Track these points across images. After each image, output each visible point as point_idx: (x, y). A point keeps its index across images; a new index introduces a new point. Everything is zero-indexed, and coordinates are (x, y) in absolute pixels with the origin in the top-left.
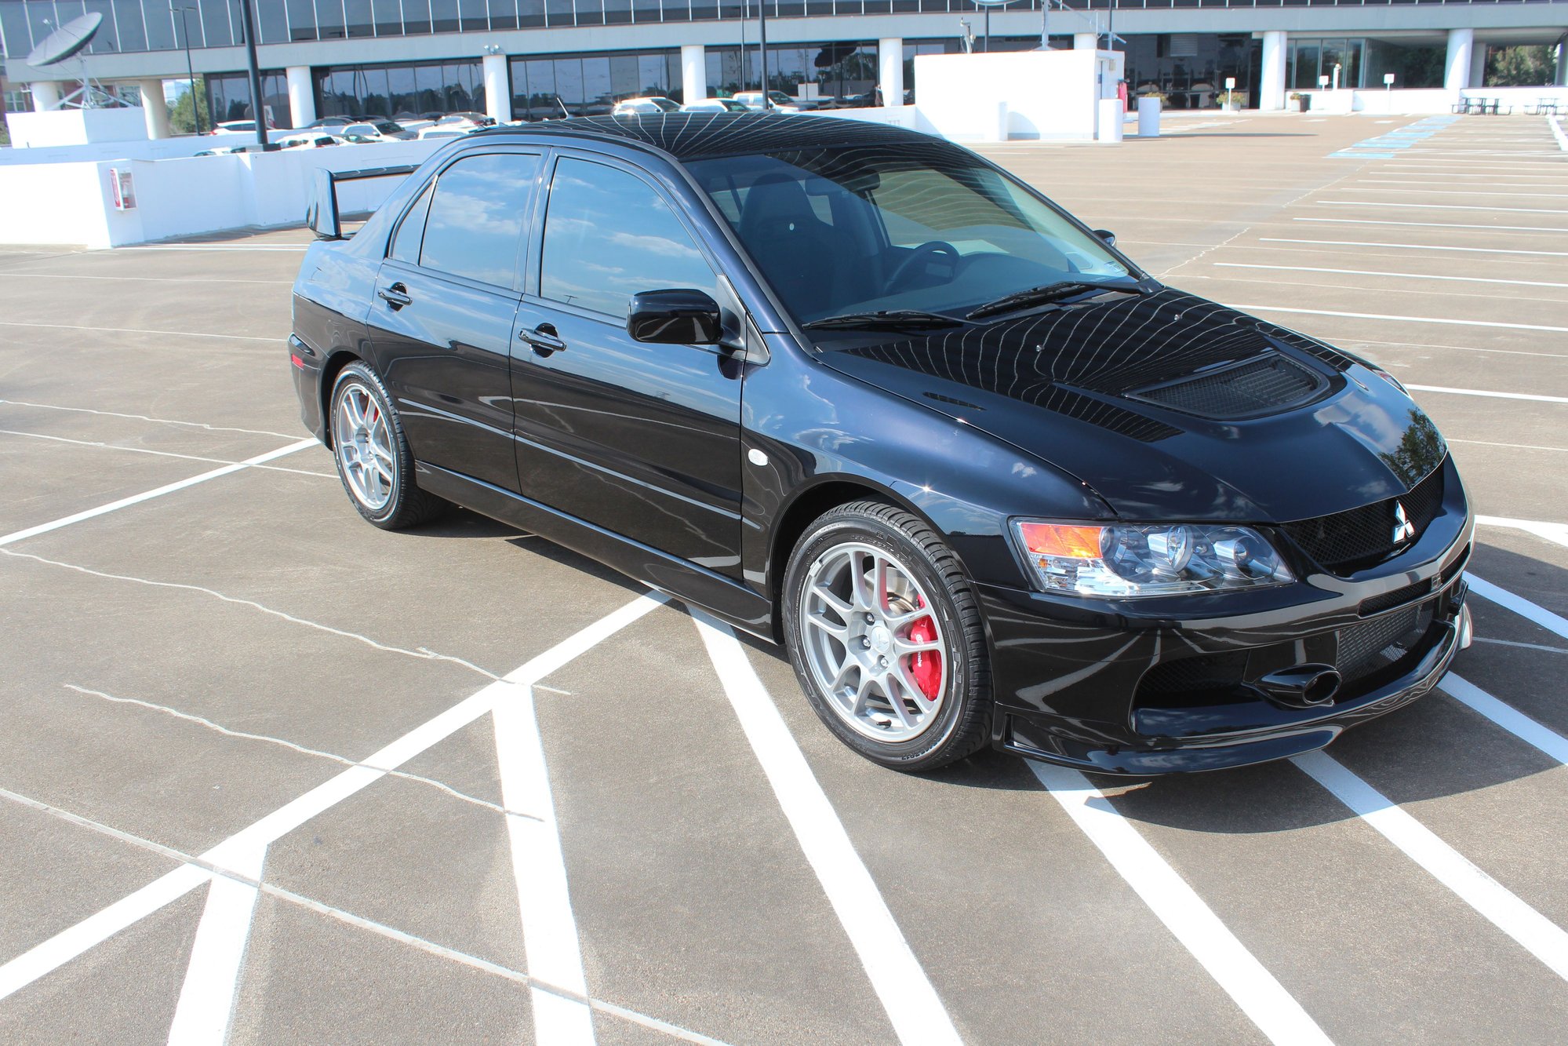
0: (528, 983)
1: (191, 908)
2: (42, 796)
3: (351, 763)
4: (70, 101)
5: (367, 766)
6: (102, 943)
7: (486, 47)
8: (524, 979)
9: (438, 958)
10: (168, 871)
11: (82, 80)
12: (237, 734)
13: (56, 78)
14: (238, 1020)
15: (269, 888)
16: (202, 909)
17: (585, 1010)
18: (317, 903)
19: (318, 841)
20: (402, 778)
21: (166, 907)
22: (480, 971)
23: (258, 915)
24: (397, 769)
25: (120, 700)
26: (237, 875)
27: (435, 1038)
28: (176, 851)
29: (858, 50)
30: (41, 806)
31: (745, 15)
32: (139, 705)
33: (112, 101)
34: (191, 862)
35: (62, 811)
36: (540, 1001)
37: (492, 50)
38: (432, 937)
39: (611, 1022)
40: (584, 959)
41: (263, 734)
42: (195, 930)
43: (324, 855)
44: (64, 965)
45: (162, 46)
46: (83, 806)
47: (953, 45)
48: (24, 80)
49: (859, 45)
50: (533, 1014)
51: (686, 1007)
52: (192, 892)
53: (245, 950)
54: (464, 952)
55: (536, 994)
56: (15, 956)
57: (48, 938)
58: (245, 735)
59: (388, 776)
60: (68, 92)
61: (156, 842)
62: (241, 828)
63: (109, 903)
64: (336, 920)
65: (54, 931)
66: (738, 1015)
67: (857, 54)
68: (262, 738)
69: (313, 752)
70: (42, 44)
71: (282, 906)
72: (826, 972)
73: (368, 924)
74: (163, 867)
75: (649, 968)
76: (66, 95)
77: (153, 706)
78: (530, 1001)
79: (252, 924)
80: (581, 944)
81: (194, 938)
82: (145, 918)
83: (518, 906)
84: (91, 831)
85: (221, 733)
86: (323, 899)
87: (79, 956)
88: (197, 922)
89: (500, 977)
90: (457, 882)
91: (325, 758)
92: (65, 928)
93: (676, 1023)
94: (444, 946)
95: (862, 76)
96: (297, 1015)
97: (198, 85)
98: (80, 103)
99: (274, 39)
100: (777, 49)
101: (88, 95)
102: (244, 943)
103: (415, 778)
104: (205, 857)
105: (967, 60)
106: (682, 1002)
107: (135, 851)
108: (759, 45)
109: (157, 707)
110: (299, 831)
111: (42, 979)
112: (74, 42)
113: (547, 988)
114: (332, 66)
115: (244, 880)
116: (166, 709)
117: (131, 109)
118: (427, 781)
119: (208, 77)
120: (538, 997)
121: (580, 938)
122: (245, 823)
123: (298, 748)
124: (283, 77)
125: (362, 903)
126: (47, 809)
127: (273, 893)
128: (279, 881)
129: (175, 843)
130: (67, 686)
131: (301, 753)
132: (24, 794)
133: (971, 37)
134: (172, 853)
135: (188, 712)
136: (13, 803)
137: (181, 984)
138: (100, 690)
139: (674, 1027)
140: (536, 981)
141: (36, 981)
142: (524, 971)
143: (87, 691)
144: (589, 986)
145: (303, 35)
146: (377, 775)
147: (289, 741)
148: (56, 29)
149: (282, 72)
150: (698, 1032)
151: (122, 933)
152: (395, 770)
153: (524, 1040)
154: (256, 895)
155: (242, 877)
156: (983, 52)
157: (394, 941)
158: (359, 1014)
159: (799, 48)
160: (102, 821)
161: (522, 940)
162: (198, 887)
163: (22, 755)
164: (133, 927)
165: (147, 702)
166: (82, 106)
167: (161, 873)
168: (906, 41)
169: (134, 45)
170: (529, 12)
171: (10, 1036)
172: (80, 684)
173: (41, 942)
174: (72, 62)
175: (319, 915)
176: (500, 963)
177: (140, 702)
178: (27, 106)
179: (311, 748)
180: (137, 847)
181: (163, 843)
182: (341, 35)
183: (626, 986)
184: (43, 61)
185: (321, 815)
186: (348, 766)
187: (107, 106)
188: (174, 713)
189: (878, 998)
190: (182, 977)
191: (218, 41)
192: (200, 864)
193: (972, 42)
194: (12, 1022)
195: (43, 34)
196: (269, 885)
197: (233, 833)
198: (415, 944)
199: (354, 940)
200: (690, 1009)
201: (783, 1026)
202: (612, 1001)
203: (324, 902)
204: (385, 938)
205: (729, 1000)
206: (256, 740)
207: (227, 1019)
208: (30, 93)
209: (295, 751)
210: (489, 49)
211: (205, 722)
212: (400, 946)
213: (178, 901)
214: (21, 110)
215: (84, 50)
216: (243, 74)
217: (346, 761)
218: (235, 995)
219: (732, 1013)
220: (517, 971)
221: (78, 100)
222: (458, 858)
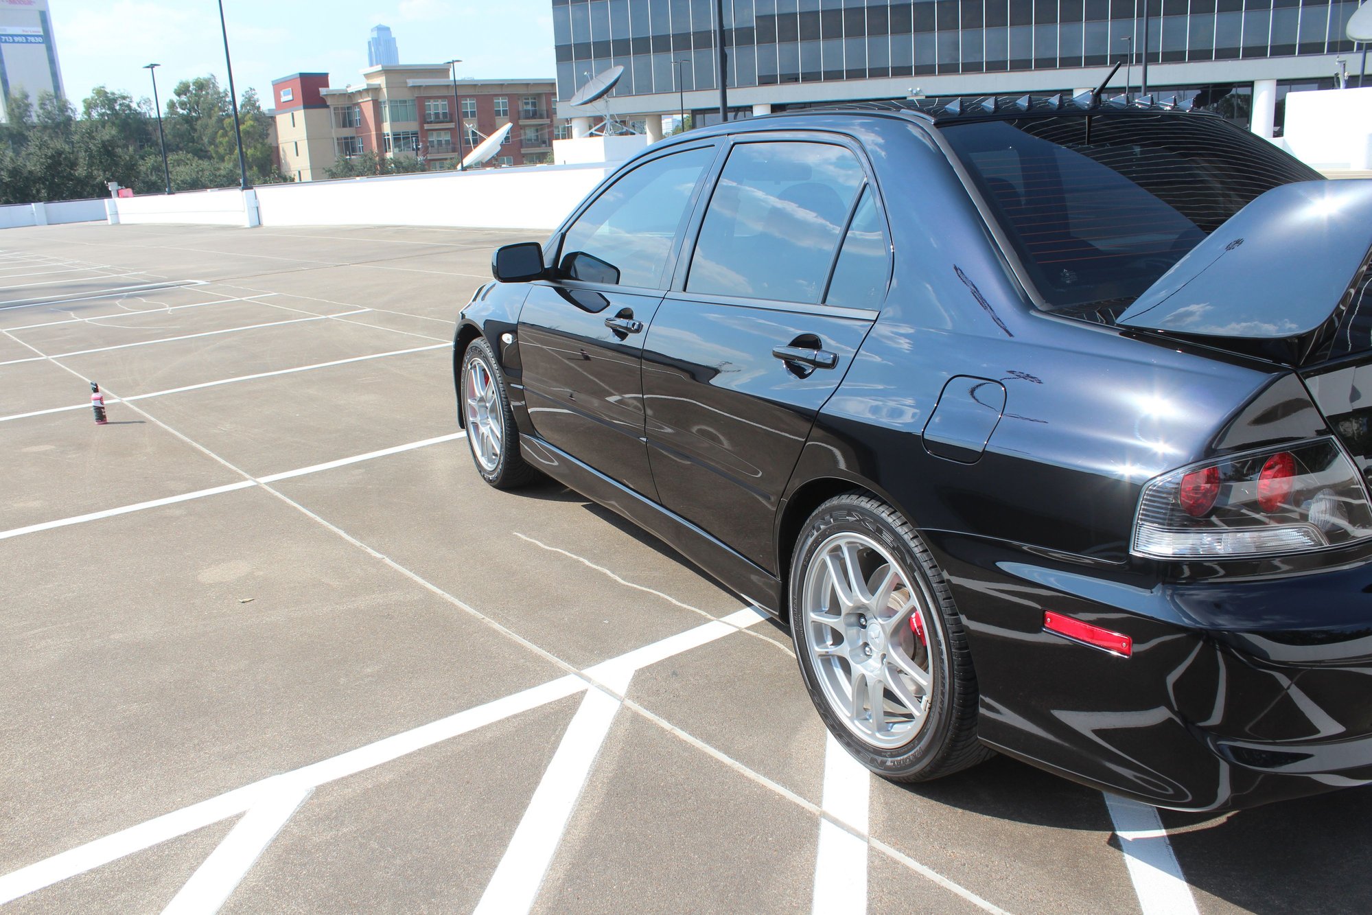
0: (820, 815)
1: (566, 709)
2: (481, 609)
3: (712, 618)
4: (595, 130)
5: (725, 622)
6: (499, 721)
7: (910, 89)
8: (817, 810)
9: (750, 781)
10: (557, 677)
11: (606, 116)
12: (629, 584)
13: (589, 114)
14: (584, 798)
15: (629, 703)
16: (576, 710)
17: (863, 847)
18: (663, 720)
19: (675, 673)
20: (750, 635)
21: (551, 703)
22: (782, 797)
23: (617, 722)
24: (748, 628)
25: (550, 548)
26: (608, 689)
27: (734, 843)
28: (566, 664)
29: (1234, 91)
30: (480, 616)
31: (1131, 62)
32: (562, 554)
33: (624, 130)
34: (576, 674)
35: (493, 621)
36: (826, 830)
37: (914, 92)
38: (749, 763)
39: (884, 860)
40: (871, 804)
41: (649, 587)
42: (567, 724)
43: (677, 685)
44: (471, 731)
45: (664, 90)
46: (508, 621)
47: (1327, 83)
48: (568, 117)
49: (1234, 87)
50: (819, 840)
51: (953, 861)
52: (572, 696)
53: (601, 747)
54: (772, 780)
55: (825, 824)
56: (440, 719)
57: (465, 710)
58: (635, 586)
59: (740, 632)
60: (596, 124)
61: (553, 655)
62: (618, 654)
63: (511, 694)
64: (675, 737)
65: (469, 706)
66: (998, 877)
67: (1233, 96)
68: (648, 590)
69: (685, 606)
70: (582, 90)
71: (636, 718)
72: (1088, 855)
73: (698, 744)
74: (554, 673)
75: (927, 822)
76: (595, 125)
77: (573, 556)
78: (818, 829)
79: (611, 728)
80: (872, 791)
81: (566, 730)
82: (534, 709)
83: (825, 751)
84: (510, 639)
85: (618, 582)
86: (669, 718)
87: (482, 727)
88: (571, 718)
89: (798, 806)
90: (778, 723)
91: (693, 612)
92: (477, 705)
93: (941, 872)
94: (757, 772)
95: (1235, 114)
96: (629, 803)
97: (688, 120)
98: (603, 132)
99: (746, 83)
100: (1158, 91)
101: (608, 126)
102: (602, 741)
103: (761, 637)
104: (587, 672)
105: (1341, 94)
106: (950, 856)
107: (537, 659)
108: (1140, 87)
109: (575, 557)
110: (661, 663)
111: (454, 738)
112: (603, 87)
113: (835, 822)
114: (788, 104)
115: (612, 694)
116: (581, 559)
117: (638, 136)
118: (771, 640)
119: (695, 112)
120: (826, 827)
121: (871, 786)
122: (622, 651)
123: (674, 601)
124: (750, 112)
125: (699, 727)
126: (483, 618)
127: (631, 707)
128: (638, 699)
129: (567, 658)
130: (515, 533)
131: (675, 605)
132: (470, 606)
133: (1346, 74)
134: (564, 665)
135: (597, 563)
136: (462, 610)
137: (549, 762)
138: (538, 540)
139: (938, 875)
140: (828, 814)
141: (450, 739)
142: (819, 804)
143: (528, 539)
144: (871, 826)
145: (767, 80)
146: (731, 630)
147: (668, 595)
148: (592, 78)
149: (749, 108)
150: (959, 884)
151: (515, 716)
152: (747, 628)
153: (807, 860)
154: (618, 707)
155: (611, 691)
156: (1357, 87)
157: (718, 761)
158: (678, 812)
159: (1178, 90)
160: (519, 633)
161: (822, 778)
162: (577, 693)
163: (475, 578)
164: (524, 714)
165: (569, 552)
166: (604, 134)
167: (552, 677)
168: (1280, 82)
169: (645, 90)
170: (947, 61)
171: (425, 773)
172: (525, 534)
173: (459, 712)
174: (600, 103)
175: (663, 730)
176: (800, 794)
177: (563, 552)
178: (567, 134)
179: (684, 602)
180: (540, 656)
181: (558, 657)
182: (796, 80)
183: (904, 833)
184: (581, 102)
185: (681, 654)
186: (710, 620)
187: (621, 134)
188: (587, 563)
189: (1133, 889)
190: (551, 757)
191: (704, 86)
192: (582, 676)
193: (1346, 78)
194: (429, 764)
195: (583, 82)
196: (630, 701)
197: (611, 657)
198: (734, 766)
199: (686, 754)
200: (956, 863)
201: (1039, 895)
202: (888, 843)
203: (669, 721)
204: (711, 757)
205: (992, 862)
206: (643, 591)
207: (577, 795)
208: (571, 127)
209: (671, 603)
210: (912, 91)
211: (608, 572)
212: (721, 765)
213: (560, 701)
214: (564, 138)
215: (609, 92)
216: (715, 110)
217: (709, 616)
218: (586, 779)
219: (993, 875)
220: (813, 803)
221: (601, 130)
222: (783, 704)
